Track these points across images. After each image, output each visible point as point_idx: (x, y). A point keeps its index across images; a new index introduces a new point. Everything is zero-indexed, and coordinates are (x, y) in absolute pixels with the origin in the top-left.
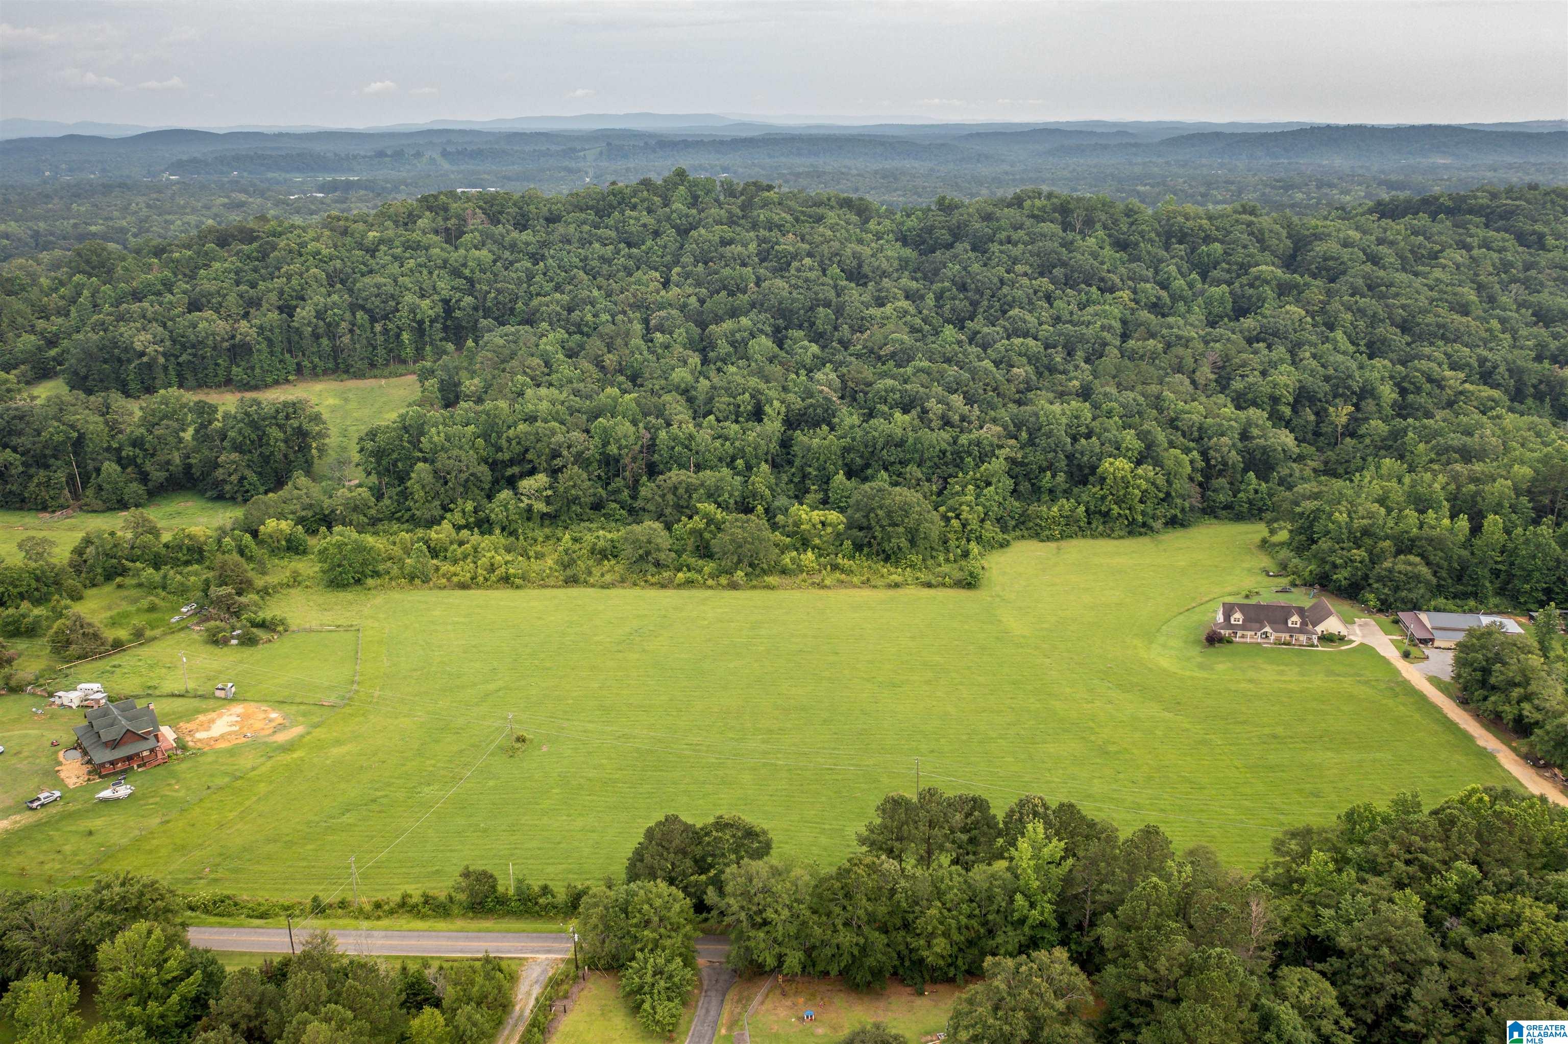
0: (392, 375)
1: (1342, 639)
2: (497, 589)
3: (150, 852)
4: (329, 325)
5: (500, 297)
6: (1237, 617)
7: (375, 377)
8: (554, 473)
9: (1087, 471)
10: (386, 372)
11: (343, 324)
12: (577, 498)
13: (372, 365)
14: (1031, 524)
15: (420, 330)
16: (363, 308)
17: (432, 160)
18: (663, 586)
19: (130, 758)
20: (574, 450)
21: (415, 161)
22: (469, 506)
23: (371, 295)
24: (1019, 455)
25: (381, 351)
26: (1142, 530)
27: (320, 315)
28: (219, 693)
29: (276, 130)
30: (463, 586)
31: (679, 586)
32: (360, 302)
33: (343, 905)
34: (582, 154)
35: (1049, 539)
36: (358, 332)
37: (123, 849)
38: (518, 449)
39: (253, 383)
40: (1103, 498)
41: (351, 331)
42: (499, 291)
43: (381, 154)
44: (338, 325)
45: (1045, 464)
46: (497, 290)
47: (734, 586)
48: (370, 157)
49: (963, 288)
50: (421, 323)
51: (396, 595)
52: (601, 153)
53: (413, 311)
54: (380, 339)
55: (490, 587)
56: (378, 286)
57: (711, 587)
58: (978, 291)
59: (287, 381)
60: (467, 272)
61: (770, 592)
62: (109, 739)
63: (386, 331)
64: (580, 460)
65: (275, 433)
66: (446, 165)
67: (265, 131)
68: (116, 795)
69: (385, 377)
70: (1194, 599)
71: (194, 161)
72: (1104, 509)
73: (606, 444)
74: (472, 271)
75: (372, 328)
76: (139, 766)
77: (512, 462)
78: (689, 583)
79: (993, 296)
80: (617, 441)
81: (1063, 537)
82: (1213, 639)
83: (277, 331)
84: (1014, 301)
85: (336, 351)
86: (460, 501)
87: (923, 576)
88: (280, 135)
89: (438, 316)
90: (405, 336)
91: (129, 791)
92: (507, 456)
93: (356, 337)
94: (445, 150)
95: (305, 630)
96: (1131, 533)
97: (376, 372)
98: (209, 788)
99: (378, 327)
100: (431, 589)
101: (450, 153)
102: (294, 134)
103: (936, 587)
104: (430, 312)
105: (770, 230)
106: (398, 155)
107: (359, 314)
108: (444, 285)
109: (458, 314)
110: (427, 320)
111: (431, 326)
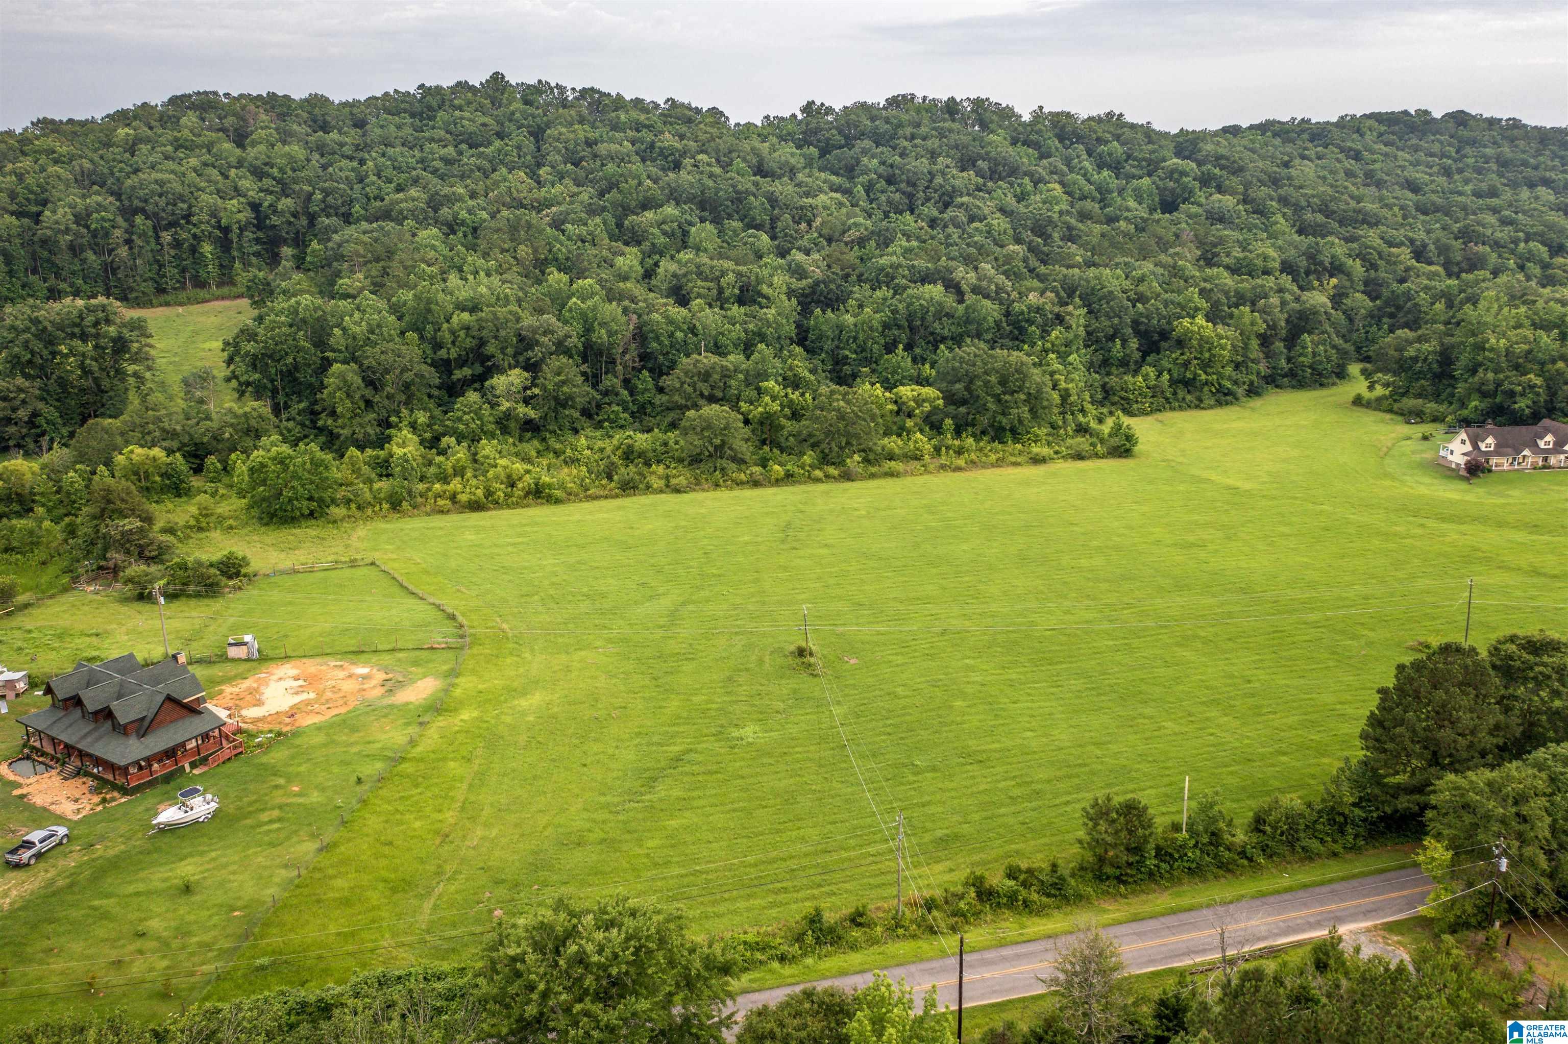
0: (190, 301)
2: (528, 506)
3: (346, 902)
4: (94, 234)
5: (330, 199)
6: (1489, 442)
7: (167, 304)
8: (532, 367)
9: (1156, 337)
10: (182, 296)
11: (117, 233)
12: (571, 397)
13: (161, 291)
14: (1116, 399)
15: (224, 242)
16: (143, 211)
18: (756, 484)
19: (170, 753)
20: (553, 337)
22: (422, 418)
23: (153, 193)
25: (171, 271)
26: (1229, 398)
27: (80, 220)
28: (233, 652)
30: (475, 506)
31: (778, 482)
32: (136, 203)
33: (857, 919)
36: (139, 242)
37: (279, 907)
38: (469, 343)
40: (1186, 364)
41: (129, 242)
42: (327, 193)
44: (107, 234)
45: (1111, 331)
46: (323, 190)
47: (847, 476)
49: (890, 181)
50: (226, 230)
51: (382, 525)
53: (213, 214)
54: (169, 253)
55: (517, 505)
56: (160, 183)
57: (818, 480)
58: (909, 183)
60: (275, 172)
62: (133, 716)
63: (177, 244)
64: (561, 348)
68: (191, 816)
69: (181, 304)
72: (1189, 375)
73: (588, 330)
74: (281, 170)
75: (158, 238)
76: (193, 765)
77: (462, 362)
78: (789, 478)
79: (928, 187)
80: (603, 324)
82: (1477, 469)
85: (110, 269)
86: (405, 412)
89: (248, 223)
90: (207, 248)
91: (214, 806)
92: (454, 354)
93: (136, 251)
95: (284, 573)
96: (1219, 404)
97: (164, 297)
98: (359, 781)
99: (166, 237)
100: (428, 514)
103: (1088, 458)
104: (240, 216)
105: (638, 131)
107: (139, 220)
108: (247, 183)
109: (275, 220)
110: (235, 227)
111: (240, 236)
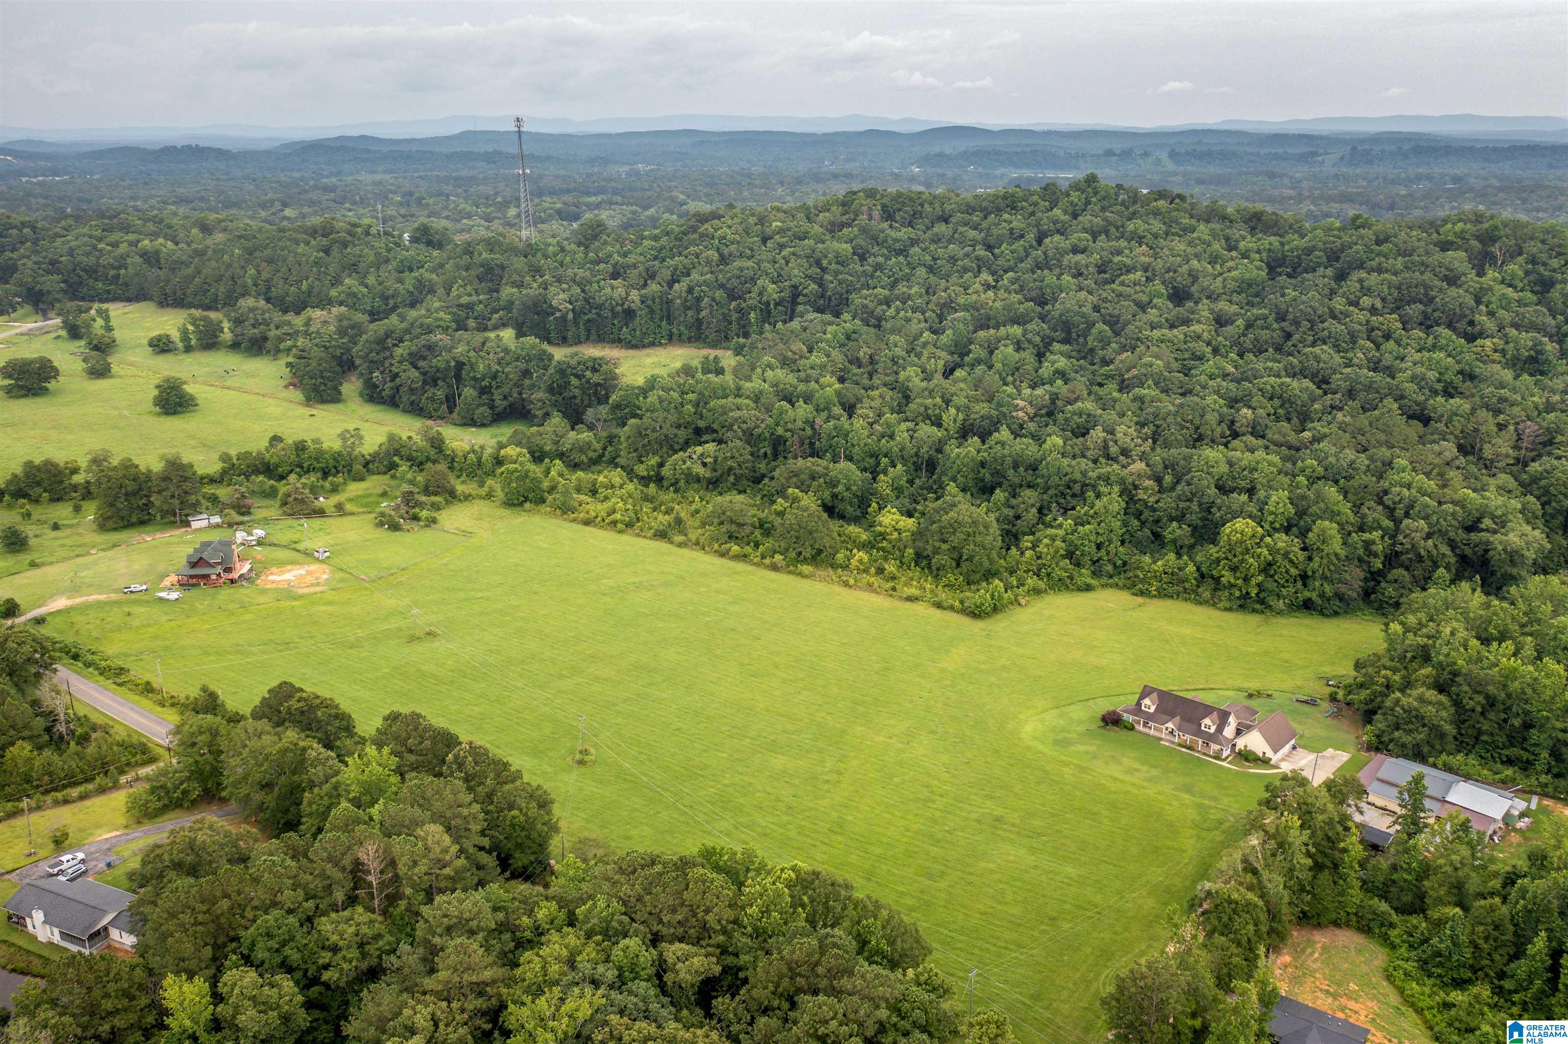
1: (1265, 762)
2: (604, 530)
6: (1149, 705)
8: (724, 443)
9: (1219, 529)
15: (766, 311)
17: (1158, 160)
18: (723, 555)
20: (744, 426)
21: (1141, 161)
22: (654, 461)
24: (1152, 499)
26: (1258, 606)
27: (690, 290)
28: (316, 555)
29: (1045, 128)
34: (1320, 159)
35: (1142, 593)
36: (716, 307)
39: (633, 342)
43: (1110, 153)
45: (1175, 513)
47: (774, 568)
48: (1098, 156)
50: (767, 304)
52: (1342, 158)
53: (762, 294)
54: (734, 315)
56: (742, 269)
57: (754, 564)
59: (661, 344)
60: (825, 263)
61: (799, 579)
63: (739, 309)
64: (752, 436)
65: (574, 381)
66: (1170, 166)
67: (1036, 128)
70: (1188, 683)
71: (941, 155)
72: (1215, 573)
74: (829, 262)
78: (744, 557)
81: (1162, 594)
82: (1112, 720)
83: (657, 300)
84: (1329, 337)
85: (698, 323)
86: (650, 456)
87: (943, 595)
88: (1049, 133)
89: (782, 300)
90: (754, 315)
93: (714, 312)
94: (1173, 150)
99: (733, 305)
101: (1178, 154)
102: (1062, 132)
103: (944, 609)
104: (775, 296)
105: (1130, 241)
106: (1126, 154)
107: (721, 293)
110: (772, 302)
111: (774, 308)
